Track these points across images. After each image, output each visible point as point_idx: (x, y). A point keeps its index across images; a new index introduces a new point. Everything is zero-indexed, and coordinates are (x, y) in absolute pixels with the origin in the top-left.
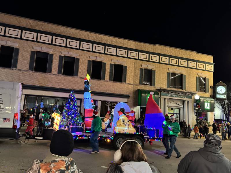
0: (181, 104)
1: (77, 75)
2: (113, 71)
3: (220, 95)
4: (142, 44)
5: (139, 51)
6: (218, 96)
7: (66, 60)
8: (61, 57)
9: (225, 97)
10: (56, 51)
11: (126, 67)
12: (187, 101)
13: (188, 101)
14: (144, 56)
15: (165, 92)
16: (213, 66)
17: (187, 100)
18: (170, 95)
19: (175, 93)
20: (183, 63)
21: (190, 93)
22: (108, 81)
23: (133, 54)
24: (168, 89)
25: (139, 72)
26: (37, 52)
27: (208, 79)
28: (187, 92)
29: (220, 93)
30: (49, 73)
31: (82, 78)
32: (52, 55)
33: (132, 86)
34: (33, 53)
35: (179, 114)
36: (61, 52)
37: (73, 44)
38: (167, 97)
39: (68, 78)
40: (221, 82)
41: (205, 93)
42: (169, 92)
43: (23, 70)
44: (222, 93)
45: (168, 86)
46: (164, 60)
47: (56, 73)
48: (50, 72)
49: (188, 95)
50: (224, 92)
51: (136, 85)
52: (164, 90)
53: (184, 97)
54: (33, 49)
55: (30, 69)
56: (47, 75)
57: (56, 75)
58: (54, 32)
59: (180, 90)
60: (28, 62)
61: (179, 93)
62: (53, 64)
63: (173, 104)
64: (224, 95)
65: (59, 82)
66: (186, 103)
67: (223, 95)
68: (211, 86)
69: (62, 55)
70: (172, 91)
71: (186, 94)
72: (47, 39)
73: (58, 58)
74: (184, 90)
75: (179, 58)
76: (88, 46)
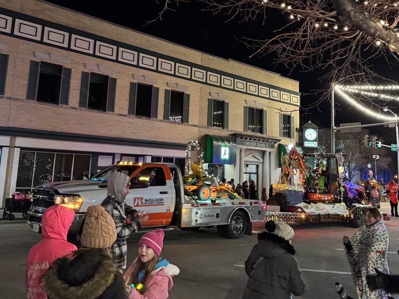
0: (260, 158)
1: (112, 110)
2: (169, 103)
3: (310, 142)
4: (211, 57)
5: (207, 69)
6: (306, 144)
7: (91, 82)
8: (84, 75)
9: (316, 146)
10: (76, 62)
11: (189, 96)
12: (268, 153)
13: (270, 153)
14: (214, 78)
15: (242, 138)
16: (299, 97)
17: (268, 150)
18: (248, 143)
19: (255, 140)
20: (264, 91)
21: (273, 139)
22: (161, 121)
23: (199, 74)
24: (245, 133)
25: (206, 104)
26: (43, 63)
27: (293, 117)
28: (269, 139)
29: (309, 139)
30: (65, 106)
31: (121, 115)
32: (69, 71)
33: (197, 128)
34: (34, 64)
35: (257, 173)
36: (85, 65)
37: (106, 50)
38: (244, 147)
39: (96, 115)
40: (310, 122)
41: (288, 139)
42: (247, 139)
43: (15, 99)
44: (312, 139)
45: (245, 129)
46: (240, 85)
47: (77, 105)
48: (66, 103)
49: (271, 142)
50: (314, 138)
51: (202, 127)
52: (241, 136)
53: (266, 147)
54: (35, 56)
55: (30, 96)
56: (61, 109)
57: (76, 109)
58: (73, 25)
59: (259, 135)
60: (26, 82)
61: (259, 140)
62: (71, 88)
63: (250, 158)
64: (315, 143)
65: (82, 123)
66: (267, 155)
67: (312, 143)
68: (296, 129)
69: (86, 70)
70: (251, 137)
71: (267, 141)
72: (60, 38)
73: (79, 76)
74: (264, 136)
75: (259, 83)
76: (130, 57)
